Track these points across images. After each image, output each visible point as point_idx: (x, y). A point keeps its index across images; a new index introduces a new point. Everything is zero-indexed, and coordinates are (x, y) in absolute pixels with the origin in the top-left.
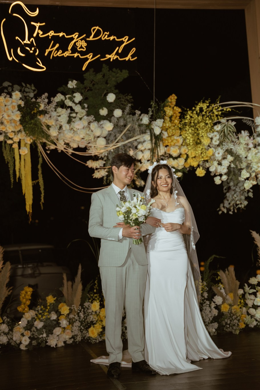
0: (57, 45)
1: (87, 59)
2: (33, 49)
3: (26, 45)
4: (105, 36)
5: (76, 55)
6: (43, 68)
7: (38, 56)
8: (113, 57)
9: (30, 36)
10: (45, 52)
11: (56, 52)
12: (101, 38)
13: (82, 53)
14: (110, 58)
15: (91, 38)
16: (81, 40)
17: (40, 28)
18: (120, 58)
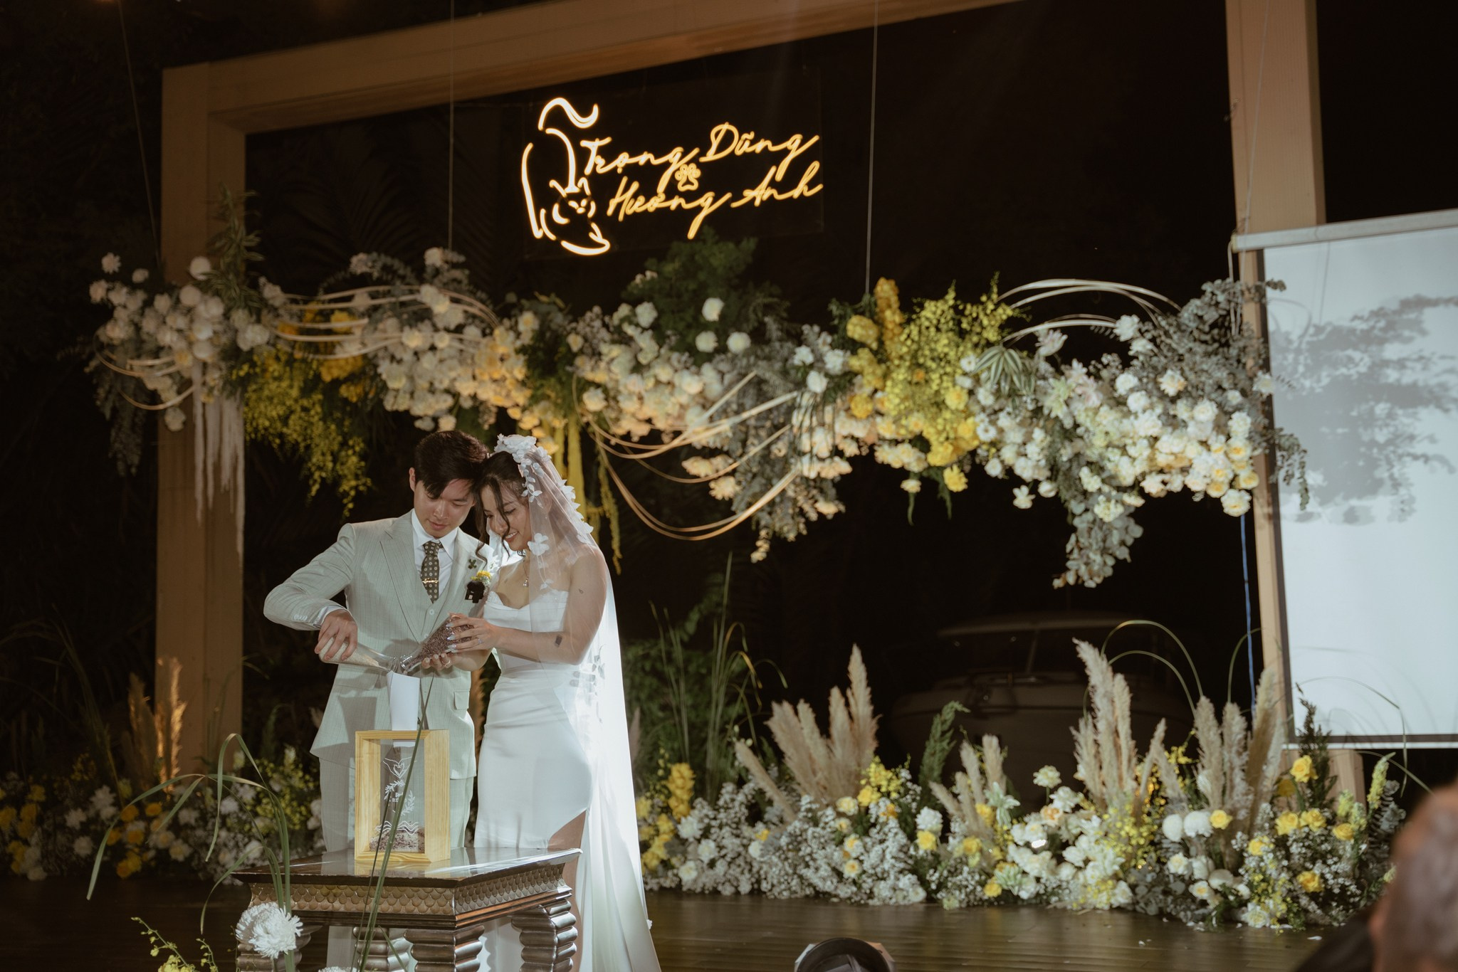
0: (635, 186)
1: (699, 209)
2: (584, 202)
3: (572, 196)
4: (743, 145)
5: (674, 203)
6: (601, 245)
7: (594, 219)
8: (760, 193)
9: (580, 174)
10: (607, 206)
11: (632, 201)
12: (733, 151)
13: (690, 196)
14: (754, 199)
15: (711, 156)
16: (688, 163)
17: (602, 151)
18: (780, 193)
